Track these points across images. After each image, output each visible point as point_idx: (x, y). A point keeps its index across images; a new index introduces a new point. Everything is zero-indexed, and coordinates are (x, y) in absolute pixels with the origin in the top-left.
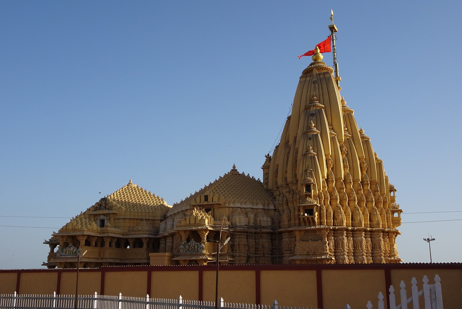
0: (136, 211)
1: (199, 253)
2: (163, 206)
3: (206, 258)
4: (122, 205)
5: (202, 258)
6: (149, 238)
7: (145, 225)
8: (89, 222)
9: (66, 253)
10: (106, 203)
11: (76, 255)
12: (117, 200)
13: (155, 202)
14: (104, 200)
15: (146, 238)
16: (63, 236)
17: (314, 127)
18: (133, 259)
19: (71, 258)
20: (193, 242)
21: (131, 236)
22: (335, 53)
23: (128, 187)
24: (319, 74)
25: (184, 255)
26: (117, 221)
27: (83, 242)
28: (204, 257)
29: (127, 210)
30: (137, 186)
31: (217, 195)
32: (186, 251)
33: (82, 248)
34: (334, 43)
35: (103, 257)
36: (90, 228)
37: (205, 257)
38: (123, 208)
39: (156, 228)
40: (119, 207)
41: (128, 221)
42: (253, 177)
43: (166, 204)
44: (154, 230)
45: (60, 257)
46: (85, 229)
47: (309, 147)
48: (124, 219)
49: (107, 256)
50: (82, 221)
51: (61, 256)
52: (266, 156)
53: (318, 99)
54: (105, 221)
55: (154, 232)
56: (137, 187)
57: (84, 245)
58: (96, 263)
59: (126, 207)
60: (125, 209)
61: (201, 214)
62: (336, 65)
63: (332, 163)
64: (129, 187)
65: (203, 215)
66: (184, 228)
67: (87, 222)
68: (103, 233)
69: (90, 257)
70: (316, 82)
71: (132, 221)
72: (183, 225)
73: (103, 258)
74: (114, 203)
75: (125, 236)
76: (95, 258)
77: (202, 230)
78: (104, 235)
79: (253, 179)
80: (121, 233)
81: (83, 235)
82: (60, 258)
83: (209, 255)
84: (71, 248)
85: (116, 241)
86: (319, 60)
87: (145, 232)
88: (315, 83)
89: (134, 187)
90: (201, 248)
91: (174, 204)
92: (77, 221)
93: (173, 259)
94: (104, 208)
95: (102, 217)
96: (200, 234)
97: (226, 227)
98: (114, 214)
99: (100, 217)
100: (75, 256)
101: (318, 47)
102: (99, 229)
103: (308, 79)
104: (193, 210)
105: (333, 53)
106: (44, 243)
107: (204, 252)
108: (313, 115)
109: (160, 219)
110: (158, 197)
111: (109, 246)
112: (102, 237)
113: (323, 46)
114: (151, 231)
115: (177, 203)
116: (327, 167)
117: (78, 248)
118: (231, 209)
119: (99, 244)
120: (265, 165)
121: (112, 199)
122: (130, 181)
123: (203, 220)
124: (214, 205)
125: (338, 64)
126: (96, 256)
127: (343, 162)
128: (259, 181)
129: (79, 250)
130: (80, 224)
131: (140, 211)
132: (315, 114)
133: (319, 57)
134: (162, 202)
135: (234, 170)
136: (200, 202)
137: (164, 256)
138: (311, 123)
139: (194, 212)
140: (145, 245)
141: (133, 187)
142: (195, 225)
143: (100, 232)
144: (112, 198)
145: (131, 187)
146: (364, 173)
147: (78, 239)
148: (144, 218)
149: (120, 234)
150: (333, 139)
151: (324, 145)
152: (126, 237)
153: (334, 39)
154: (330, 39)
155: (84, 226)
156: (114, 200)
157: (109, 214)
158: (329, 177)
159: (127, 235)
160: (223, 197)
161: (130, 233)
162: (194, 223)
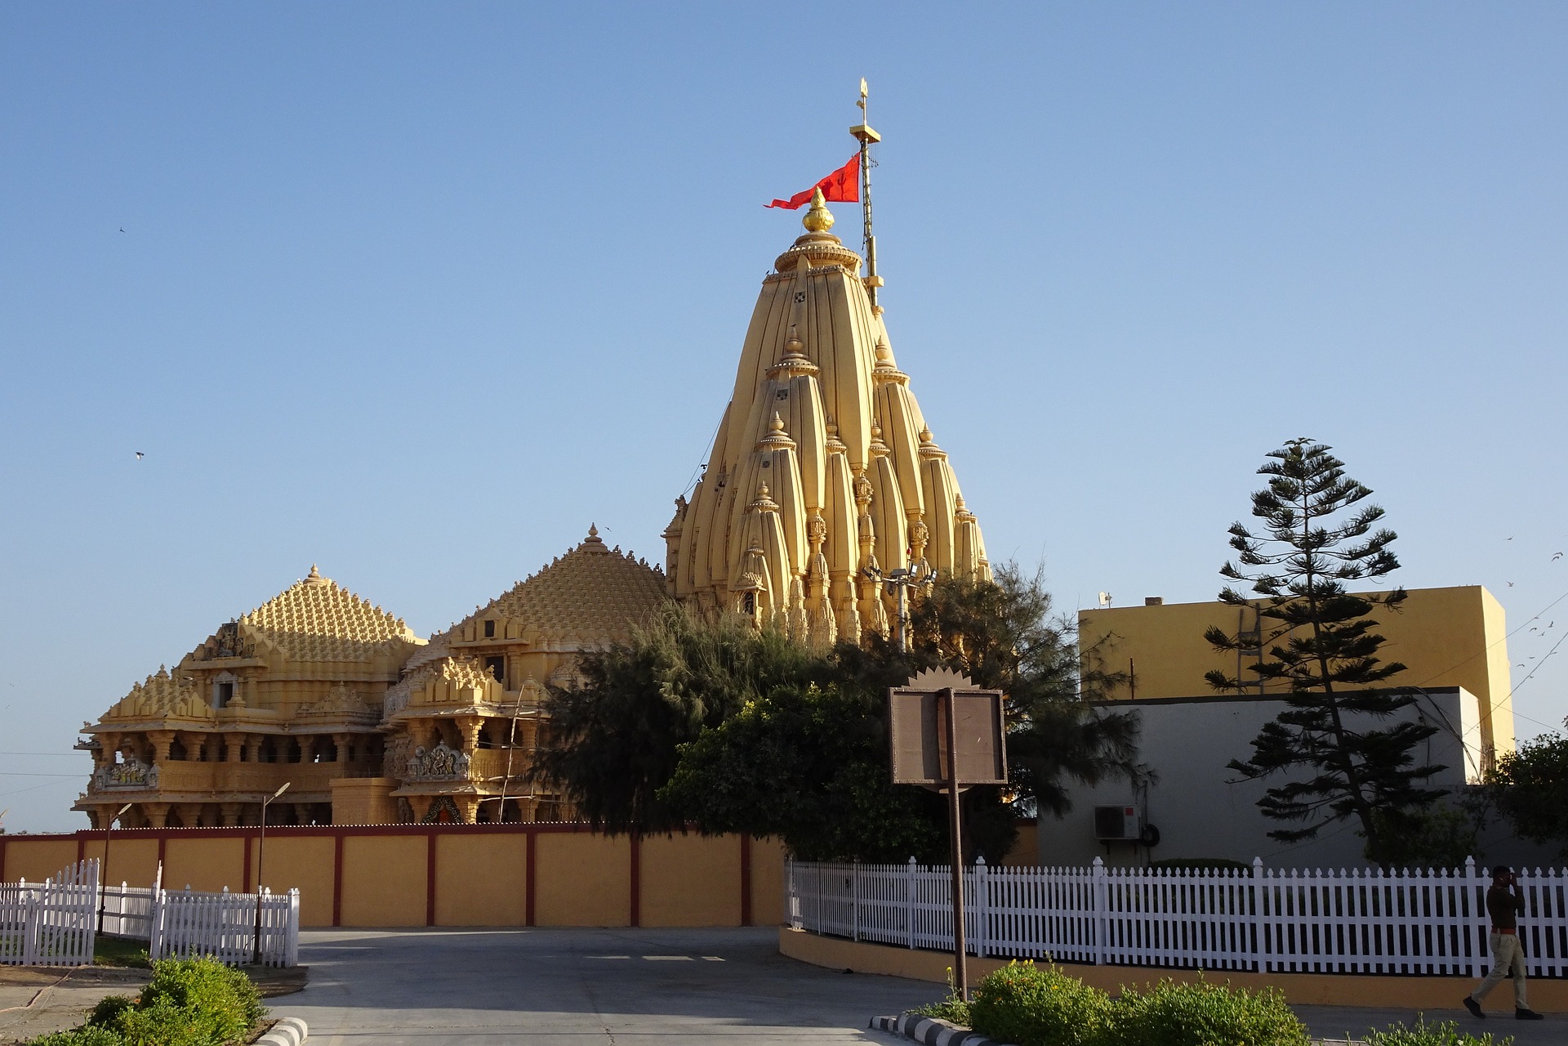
0: (318, 658)
1: (457, 779)
2: (399, 644)
3: (472, 791)
4: (281, 642)
5: (463, 792)
6: (352, 734)
7: (344, 698)
8: (182, 693)
9: (119, 780)
10: (234, 639)
11: (146, 784)
12: (269, 629)
13: (378, 629)
14: (231, 628)
15: (343, 735)
16: (110, 735)
17: (781, 430)
18: (311, 792)
19: (132, 792)
20: (443, 748)
21: (304, 731)
22: (869, 207)
23: (306, 587)
24: (814, 274)
25: (420, 783)
26: (265, 688)
27: (163, 750)
28: (469, 790)
29: (293, 656)
30: (332, 584)
31: (520, 620)
32: (424, 774)
33: (161, 765)
34: (866, 177)
35: (222, 789)
36: (184, 713)
37: (473, 788)
38: (284, 651)
39: (377, 704)
40: (270, 648)
41: (295, 686)
42: (643, 560)
43: (409, 636)
44: (368, 711)
45: (103, 789)
46: (171, 714)
47: (761, 487)
48: (285, 682)
49: (234, 784)
50: (163, 691)
51: (106, 786)
52: (677, 502)
53: (804, 347)
54: (234, 687)
55: (367, 716)
56: (333, 587)
57: (167, 758)
58: (205, 805)
59: (291, 649)
60: (288, 655)
61: (466, 675)
62: (870, 241)
63: (823, 530)
64: (309, 588)
65: (471, 676)
66: (420, 714)
67: (177, 694)
68: (223, 723)
69: (184, 789)
70: (804, 297)
71: (306, 687)
72: (418, 704)
73: (223, 792)
74: (259, 637)
75: (286, 730)
76: (202, 792)
77: (465, 717)
78: (223, 729)
79: (643, 565)
80: (276, 722)
81: (163, 732)
82: (106, 793)
83: (484, 784)
84: (133, 764)
85: (260, 744)
86: (820, 228)
87: (341, 719)
88: (800, 301)
89: (324, 588)
90: (461, 765)
91: (433, 635)
92: (147, 693)
93: (393, 794)
94: (230, 651)
95: (225, 677)
96: (461, 727)
97: (529, 707)
98: (256, 668)
99: (220, 676)
100: (142, 788)
101: (820, 191)
102: (212, 711)
103: (784, 285)
104: (444, 665)
105: (864, 205)
106: (75, 748)
107: (470, 775)
108: (782, 394)
109: (387, 680)
110: (389, 617)
111: (239, 757)
112: (221, 735)
113: (839, 184)
114: (358, 715)
115: (439, 631)
116: (809, 541)
117: (151, 765)
118: (556, 657)
119: (213, 752)
120: (673, 527)
121: (253, 625)
122: (313, 570)
123: (467, 691)
124: (510, 648)
125: (874, 238)
126: (205, 786)
127: (859, 525)
128: (657, 572)
129: (153, 770)
130: (155, 699)
131: (330, 658)
132: (789, 394)
133: (821, 220)
134: (398, 630)
135: (593, 540)
136: (475, 639)
137: (368, 787)
138: (774, 419)
139: (446, 669)
140: (342, 755)
141: (321, 588)
142: (449, 703)
143: (213, 720)
144: (255, 623)
145: (315, 588)
146: (918, 555)
147: (151, 740)
148: (342, 678)
149: (272, 724)
150: (833, 464)
151: (806, 480)
152: (290, 732)
153: (867, 165)
154: (857, 163)
155: (167, 707)
156: (260, 629)
157: (243, 669)
158: (813, 570)
159: (292, 725)
160: (534, 627)
161: (301, 721)
162: (445, 699)
